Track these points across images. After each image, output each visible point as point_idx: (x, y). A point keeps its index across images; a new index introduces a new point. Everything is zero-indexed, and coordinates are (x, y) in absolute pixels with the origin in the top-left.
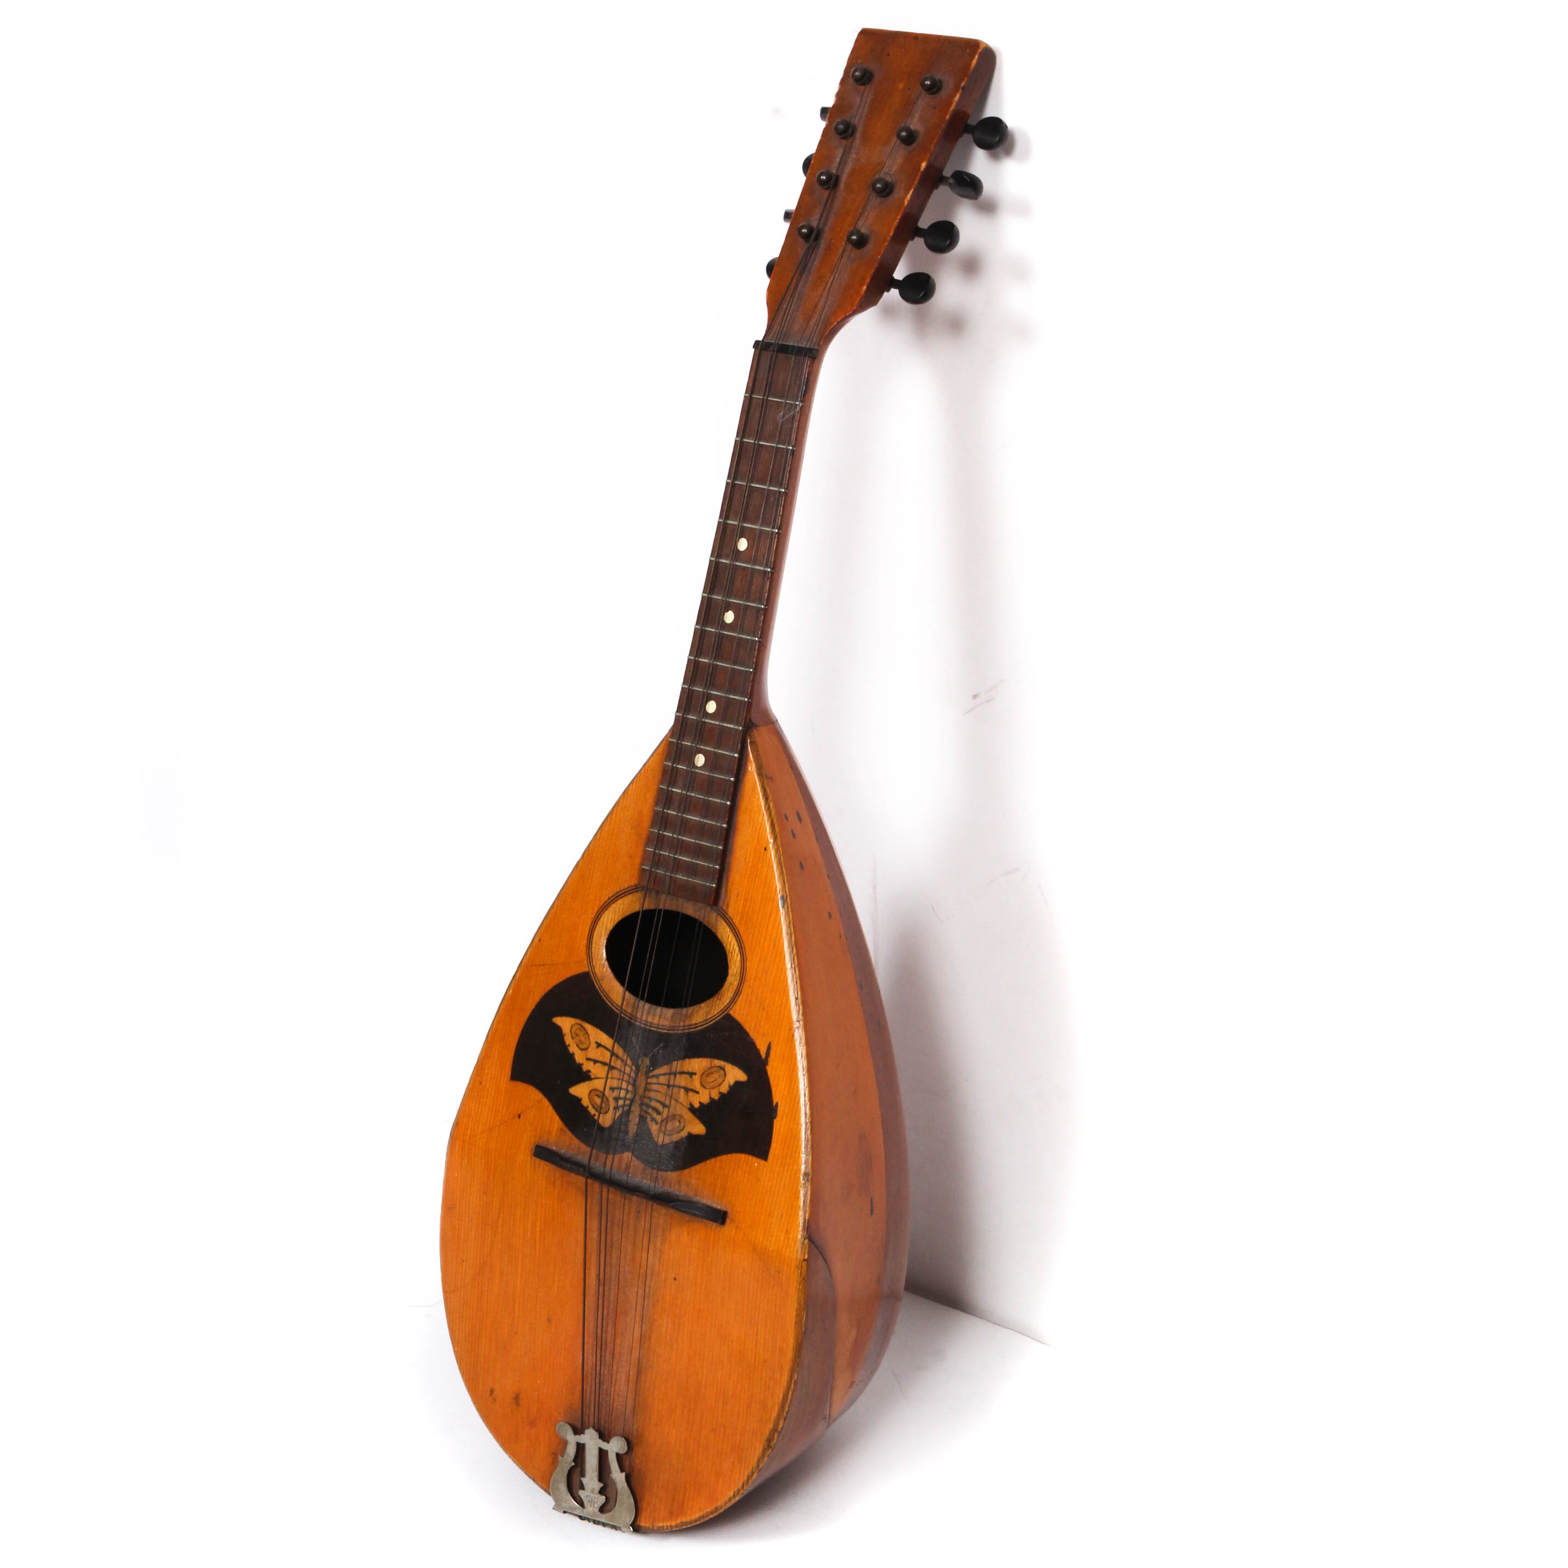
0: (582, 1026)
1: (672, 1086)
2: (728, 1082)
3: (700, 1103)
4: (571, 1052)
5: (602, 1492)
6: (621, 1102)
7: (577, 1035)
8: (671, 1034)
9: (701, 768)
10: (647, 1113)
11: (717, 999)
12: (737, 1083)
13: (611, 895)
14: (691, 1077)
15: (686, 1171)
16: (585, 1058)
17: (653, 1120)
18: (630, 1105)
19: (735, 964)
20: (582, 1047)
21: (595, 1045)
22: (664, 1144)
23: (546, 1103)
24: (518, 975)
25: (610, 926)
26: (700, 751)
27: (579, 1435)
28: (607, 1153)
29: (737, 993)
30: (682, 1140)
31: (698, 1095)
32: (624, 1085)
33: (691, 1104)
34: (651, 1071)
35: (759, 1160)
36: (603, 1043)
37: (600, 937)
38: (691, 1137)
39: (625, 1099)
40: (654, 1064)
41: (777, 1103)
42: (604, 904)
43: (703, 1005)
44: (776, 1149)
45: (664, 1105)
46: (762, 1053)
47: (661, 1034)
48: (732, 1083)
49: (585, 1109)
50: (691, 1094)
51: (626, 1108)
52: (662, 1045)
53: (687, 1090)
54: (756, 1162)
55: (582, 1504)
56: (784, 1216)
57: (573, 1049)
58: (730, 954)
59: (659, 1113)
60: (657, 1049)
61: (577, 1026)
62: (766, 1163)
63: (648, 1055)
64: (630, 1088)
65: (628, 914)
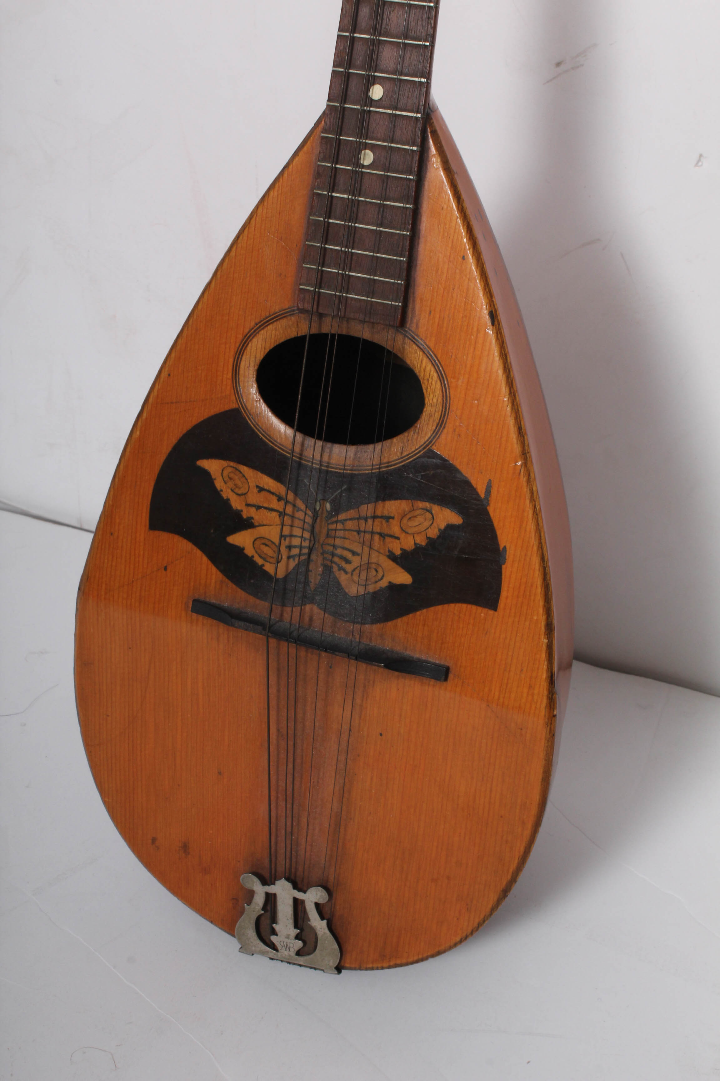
0: (237, 469)
1: (362, 532)
2: (438, 525)
3: (401, 549)
4: (225, 498)
5: (297, 937)
6: (295, 551)
7: (231, 479)
8: (355, 474)
9: (369, 167)
10: (332, 562)
11: (414, 433)
12: (450, 527)
13: (257, 321)
14: (387, 521)
15: (390, 623)
16: (244, 504)
17: (341, 569)
18: (310, 554)
19: (434, 392)
20: (240, 492)
21: (256, 490)
22: (359, 594)
23: (199, 553)
24: (145, 415)
25: (260, 356)
26: (366, 146)
27: (269, 885)
28: (283, 605)
29: (441, 424)
30: (381, 590)
31: (398, 541)
32: (297, 532)
33: (389, 551)
34: (332, 516)
35: (485, 610)
36: (266, 487)
37: (249, 367)
38: (392, 587)
39: (301, 547)
40: (337, 509)
41: (505, 547)
42: (250, 331)
43: (395, 440)
44: (507, 598)
45: (354, 553)
46: (479, 491)
47: (342, 476)
48: (442, 526)
49: (250, 560)
50: (388, 540)
51: (303, 558)
52: (345, 487)
53: (382, 536)
54: (482, 613)
55: (274, 947)
56: (525, 669)
57: (227, 493)
58: (426, 382)
59: (348, 561)
60: (339, 491)
61: (230, 470)
62: (496, 613)
63: (328, 500)
64: (307, 535)
65: (282, 340)
